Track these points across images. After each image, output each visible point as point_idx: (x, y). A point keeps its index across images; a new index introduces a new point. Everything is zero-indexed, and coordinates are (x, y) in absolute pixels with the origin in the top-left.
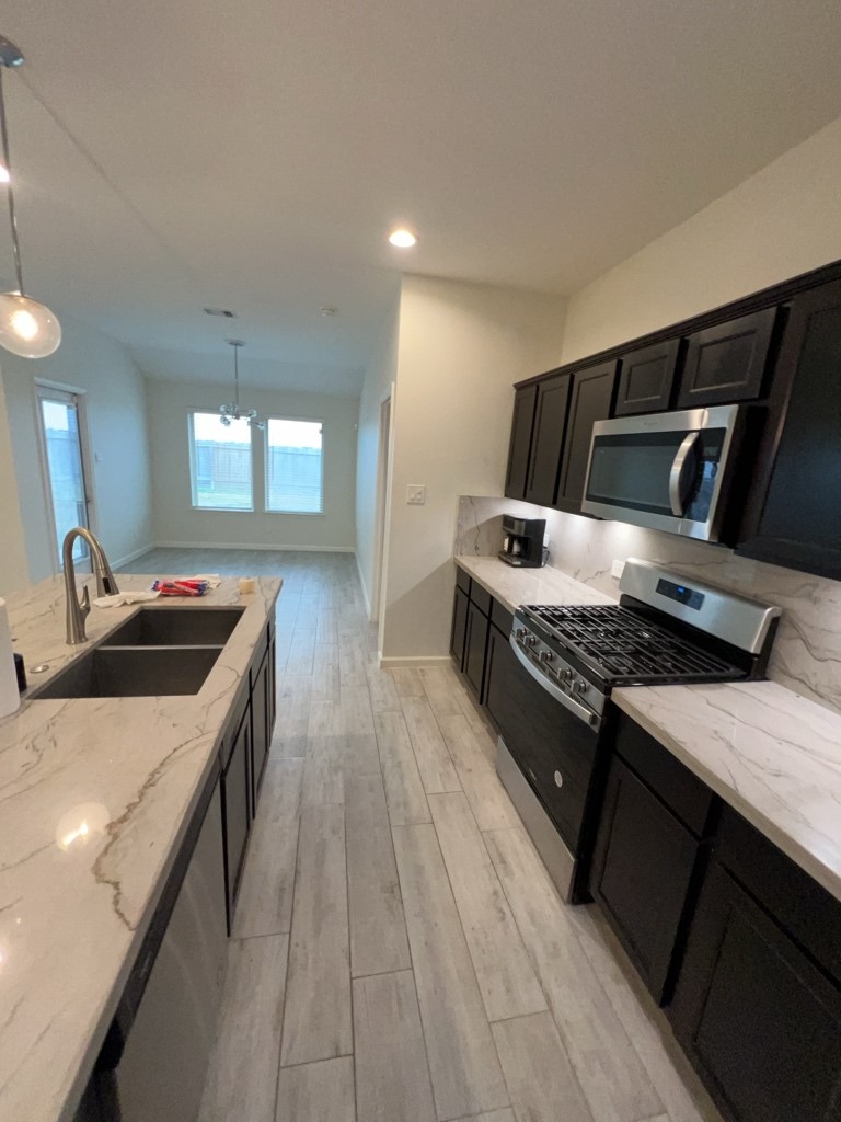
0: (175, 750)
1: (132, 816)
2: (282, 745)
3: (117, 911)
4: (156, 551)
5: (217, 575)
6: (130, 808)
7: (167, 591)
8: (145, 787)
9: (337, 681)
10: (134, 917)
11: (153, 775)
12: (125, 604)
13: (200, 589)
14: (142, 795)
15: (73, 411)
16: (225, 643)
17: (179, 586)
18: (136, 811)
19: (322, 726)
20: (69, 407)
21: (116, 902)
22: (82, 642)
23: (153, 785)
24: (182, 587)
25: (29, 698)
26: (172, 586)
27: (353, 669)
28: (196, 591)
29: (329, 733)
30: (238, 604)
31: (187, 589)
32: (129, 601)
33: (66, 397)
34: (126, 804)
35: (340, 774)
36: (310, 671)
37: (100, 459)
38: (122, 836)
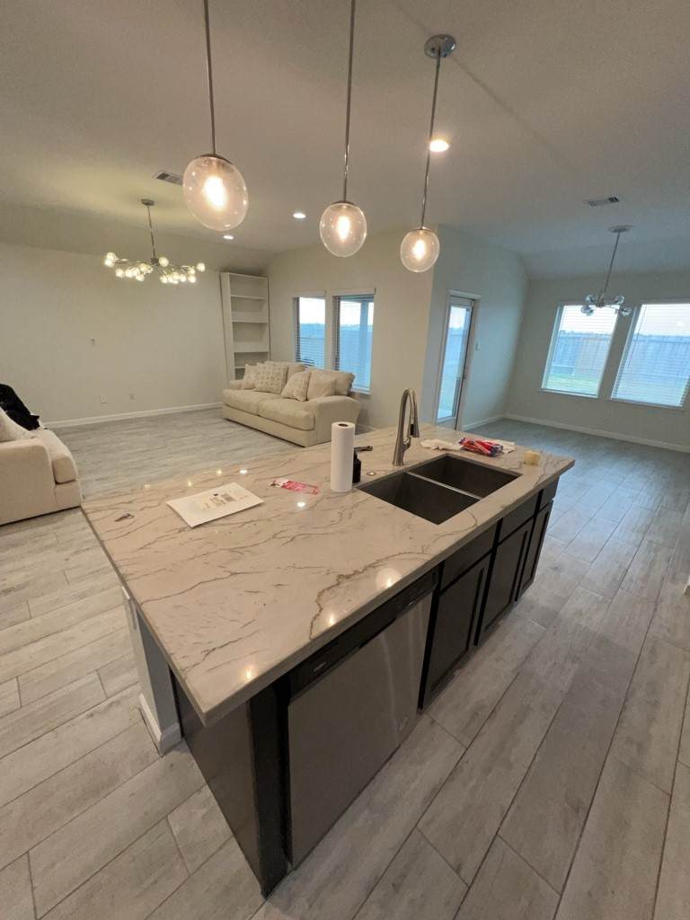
0: (400, 554)
1: (353, 578)
2: (532, 607)
3: (312, 623)
4: (505, 420)
5: (513, 443)
6: (356, 572)
7: (469, 446)
8: (370, 566)
9: (618, 583)
10: (316, 633)
11: (379, 561)
12: (438, 449)
13: (494, 452)
14: (365, 569)
15: (469, 313)
16: (484, 497)
17: (478, 445)
18: (357, 576)
19: (579, 613)
20: (467, 310)
21: (315, 618)
22: (399, 465)
23: (374, 567)
24: (480, 447)
25: (357, 488)
26: (473, 444)
27: (645, 578)
28: (489, 452)
29: (583, 623)
30: (516, 471)
31: (482, 448)
32: (440, 448)
33: (468, 302)
34: (354, 569)
35: (577, 666)
36: (592, 559)
37: (479, 347)
38: (341, 585)
